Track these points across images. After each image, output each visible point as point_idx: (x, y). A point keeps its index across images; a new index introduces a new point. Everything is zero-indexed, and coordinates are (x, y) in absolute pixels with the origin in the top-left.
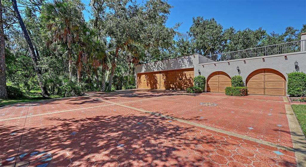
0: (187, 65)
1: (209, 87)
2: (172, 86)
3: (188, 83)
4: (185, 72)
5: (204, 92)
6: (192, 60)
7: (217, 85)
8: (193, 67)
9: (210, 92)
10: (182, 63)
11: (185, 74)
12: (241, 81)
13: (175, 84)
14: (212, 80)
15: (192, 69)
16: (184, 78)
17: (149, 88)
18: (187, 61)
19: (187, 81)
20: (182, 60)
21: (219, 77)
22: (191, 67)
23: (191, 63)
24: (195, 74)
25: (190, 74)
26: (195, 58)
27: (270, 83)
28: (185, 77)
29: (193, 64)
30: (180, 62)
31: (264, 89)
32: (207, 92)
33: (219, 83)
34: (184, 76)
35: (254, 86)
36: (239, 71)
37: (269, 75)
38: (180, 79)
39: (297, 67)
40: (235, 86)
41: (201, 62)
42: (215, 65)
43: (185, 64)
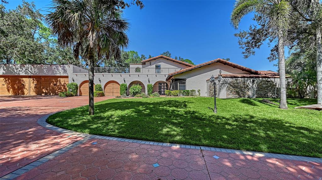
0: (62, 73)
1: (81, 92)
2: (44, 92)
3: (62, 89)
4: (60, 79)
5: (76, 95)
6: (66, 69)
7: (87, 90)
8: (67, 75)
9: (82, 96)
11: (60, 80)
12: (100, 88)
13: (49, 89)
14: (84, 86)
15: (67, 77)
16: (58, 84)
17: (11, 94)
18: (62, 69)
19: (61, 86)
20: (57, 67)
22: (65, 75)
23: (65, 71)
24: (70, 81)
25: (64, 81)
26: (70, 68)
27: (115, 89)
28: (60, 83)
29: (67, 72)
30: (54, 68)
31: (113, 92)
32: (80, 96)
33: (88, 88)
34: (59, 83)
35: (108, 90)
36: (100, 81)
37: (115, 85)
38: (55, 85)
39: (125, 81)
40: (97, 91)
41: (74, 71)
42: (86, 76)
43: (59, 72)
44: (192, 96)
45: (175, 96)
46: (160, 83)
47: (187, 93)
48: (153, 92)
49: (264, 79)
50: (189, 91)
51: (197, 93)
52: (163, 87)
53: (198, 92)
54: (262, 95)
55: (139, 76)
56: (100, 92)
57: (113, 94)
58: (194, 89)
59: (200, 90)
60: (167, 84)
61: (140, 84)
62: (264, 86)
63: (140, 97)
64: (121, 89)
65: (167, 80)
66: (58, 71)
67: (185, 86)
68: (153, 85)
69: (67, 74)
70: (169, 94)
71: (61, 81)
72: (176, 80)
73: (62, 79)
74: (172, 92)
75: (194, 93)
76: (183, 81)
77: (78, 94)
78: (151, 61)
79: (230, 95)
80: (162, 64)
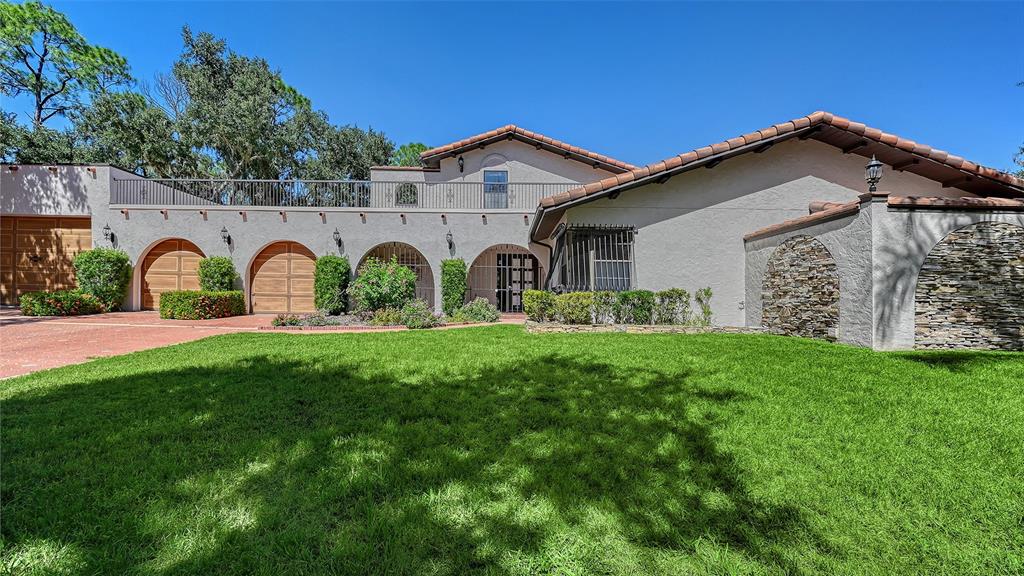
0: (64, 202)
1: (148, 291)
3: (70, 278)
4: (60, 231)
5: (121, 306)
6: (82, 186)
7: (173, 284)
8: (86, 213)
9: (152, 309)
10: (42, 193)
11: (59, 239)
12: (223, 275)
13: (11, 277)
14: (160, 266)
15: (84, 223)
16: (52, 257)
18: (64, 186)
19: (65, 267)
20: (42, 177)
21: (180, 257)
22: (77, 212)
23: (79, 196)
24: (96, 240)
25: (78, 242)
26: (97, 182)
27: (299, 282)
28: (60, 251)
29: (89, 202)
30: (32, 183)
31: (289, 297)
32: (142, 309)
33: (179, 276)
34: (54, 248)
35: (268, 288)
36: (229, 240)
37: (298, 260)
38: (35, 259)
39: (340, 243)
40: (209, 288)
41: (118, 196)
42: (166, 218)
43: (55, 199)
44: (667, 328)
45: (573, 322)
46: (504, 257)
47: (640, 308)
48: (463, 299)
50: (650, 294)
51: (696, 310)
52: (516, 276)
53: (699, 300)
55: (404, 222)
56: (227, 293)
57: (289, 307)
58: (679, 287)
59: (708, 293)
60: (535, 262)
61: (410, 257)
63: (398, 321)
64: (317, 281)
65: (535, 238)
66: (48, 198)
67: (626, 271)
68: (469, 263)
69: (86, 210)
70: (543, 313)
71: (64, 244)
72: (583, 235)
73: (67, 235)
74: (560, 300)
75: (678, 307)
76: (616, 242)
77: (136, 298)
78: (463, 155)
79: (940, 326)
80: (517, 169)
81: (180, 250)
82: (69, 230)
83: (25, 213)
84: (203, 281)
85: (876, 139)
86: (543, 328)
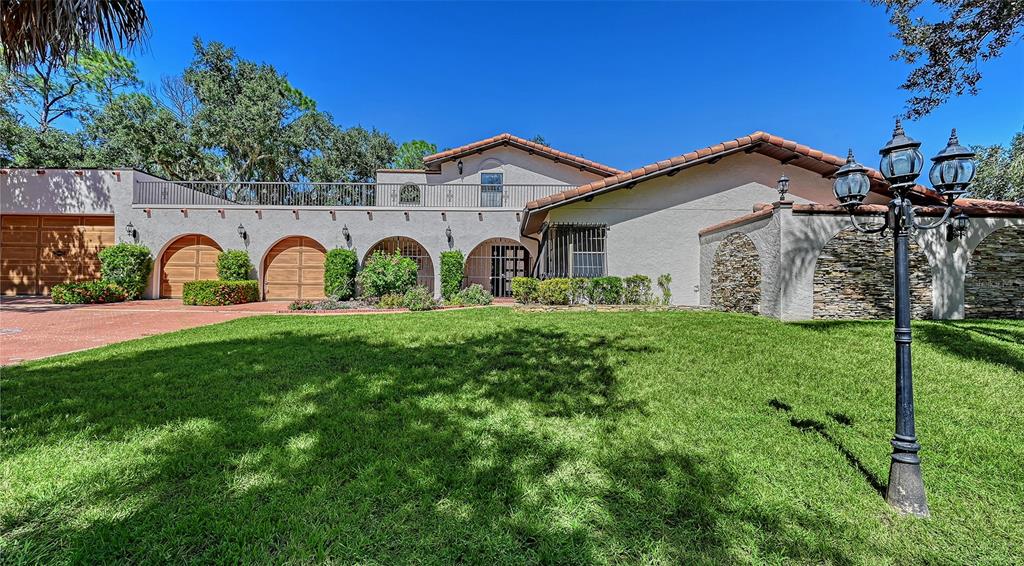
0: (88, 202)
1: (167, 281)
2: (16, 281)
3: (90, 270)
4: (81, 228)
5: (142, 295)
6: (105, 188)
7: (191, 275)
8: (108, 212)
9: (170, 298)
10: (66, 194)
11: (81, 234)
12: (241, 266)
13: (33, 269)
14: (179, 259)
15: (108, 220)
16: (74, 251)
18: (88, 187)
19: (87, 260)
20: (68, 179)
21: (198, 251)
22: (100, 211)
23: (102, 196)
24: (119, 236)
25: (100, 237)
26: (120, 185)
27: (310, 272)
28: (82, 246)
29: (111, 202)
30: (57, 185)
31: (300, 285)
32: (161, 297)
33: (197, 268)
34: (77, 243)
35: (280, 278)
36: (245, 236)
37: (309, 253)
38: (58, 253)
39: (348, 237)
40: (227, 278)
41: (140, 196)
42: (186, 216)
43: (80, 199)
44: (631, 307)
45: (552, 303)
46: (498, 249)
47: (611, 292)
48: (460, 286)
49: (1008, 222)
50: (619, 280)
51: (657, 292)
52: (510, 265)
53: (661, 284)
54: (996, 305)
55: (408, 220)
56: (243, 283)
57: (300, 294)
58: (643, 274)
59: (668, 279)
60: (527, 253)
61: (413, 249)
62: (1008, 257)
63: (400, 305)
64: (327, 271)
65: (524, 234)
66: (72, 198)
67: (600, 261)
68: (466, 254)
69: (109, 209)
70: (528, 296)
71: (86, 239)
72: (563, 231)
73: (89, 231)
74: (541, 285)
75: (641, 290)
76: (592, 237)
77: (155, 288)
78: (462, 159)
79: (832, 301)
80: (510, 172)
81: (198, 244)
82: (91, 228)
83: (50, 212)
84: (221, 272)
85: (806, 154)
86: (527, 309)
